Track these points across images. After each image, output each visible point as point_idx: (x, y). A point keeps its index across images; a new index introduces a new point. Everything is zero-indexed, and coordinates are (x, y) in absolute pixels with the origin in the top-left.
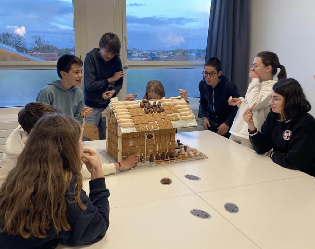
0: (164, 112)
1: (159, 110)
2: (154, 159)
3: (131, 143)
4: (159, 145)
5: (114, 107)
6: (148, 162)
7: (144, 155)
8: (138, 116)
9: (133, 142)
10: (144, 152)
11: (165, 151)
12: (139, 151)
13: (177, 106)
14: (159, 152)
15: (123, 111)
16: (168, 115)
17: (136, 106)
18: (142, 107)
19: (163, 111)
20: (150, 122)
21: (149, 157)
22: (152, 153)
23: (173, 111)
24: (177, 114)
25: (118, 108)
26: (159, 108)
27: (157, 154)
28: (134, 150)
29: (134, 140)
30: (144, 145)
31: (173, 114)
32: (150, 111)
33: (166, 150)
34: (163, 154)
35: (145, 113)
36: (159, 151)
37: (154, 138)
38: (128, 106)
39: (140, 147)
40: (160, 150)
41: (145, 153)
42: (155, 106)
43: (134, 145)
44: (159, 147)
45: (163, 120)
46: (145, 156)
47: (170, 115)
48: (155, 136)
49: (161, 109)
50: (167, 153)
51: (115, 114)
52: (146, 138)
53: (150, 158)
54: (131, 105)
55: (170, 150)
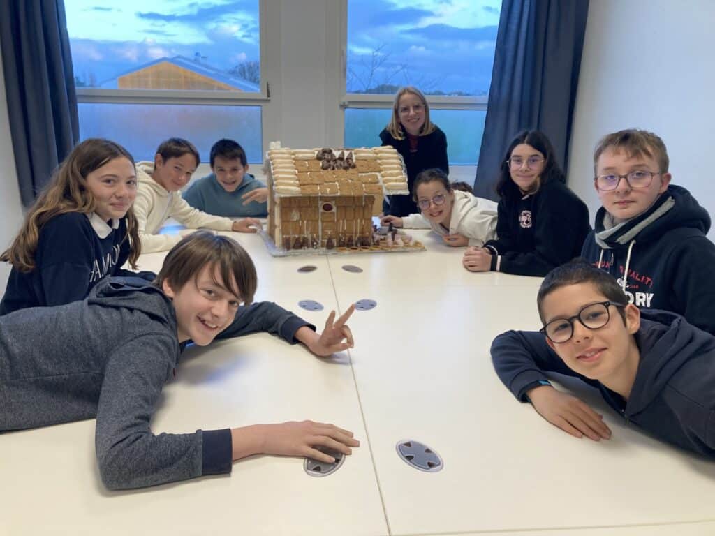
0: (356, 169)
1: (346, 165)
2: (335, 245)
3: (295, 216)
4: (343, 223)
5: (272, 156)
6: (324, 249)
7: (318, 237)
8: (309, 173)
9: (299, 214)
10: (318, 233)
11: (354, 235)
12: (310, 229)
13: (379, 161)
14: (344, 234)
15: (286, 163)
16: (360, 174)
17: (308, 157)
18: (319, 158)
19: (354, 167)
20: (326, 182)
21: (326, 241)
22: (330, 235)
23: (371, 169)
24: (378, 174)
25: (278, 158)
26: (348, 162)
27: (339, 237)
28: (300, 228)
29: (300, 211)
30: (318, 221)
31: (369, 174)
32: (330, 165)
33: (356, 233)
34: (350, 240)
35: (322, 168)
36: (342, 234)
37: (334, 210)
38: (296, 155)
39: (310, 223)
40: (345, 231)
41: (320, 234)
42: (341, 158)
43: (300, 219)
44: (343, 226)
45: (350, 181)
46: (320, 239)
47: (364, 174)
48: (337, 207)
49: (350, 164)
50: (357, 238)
51: (272, 167)
52: (321, 210)
53: (328, 242)
54: (300, 155)
55: (362, 233)
